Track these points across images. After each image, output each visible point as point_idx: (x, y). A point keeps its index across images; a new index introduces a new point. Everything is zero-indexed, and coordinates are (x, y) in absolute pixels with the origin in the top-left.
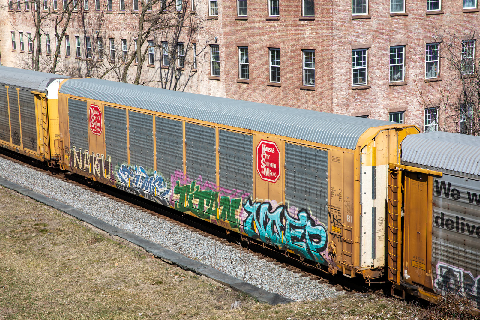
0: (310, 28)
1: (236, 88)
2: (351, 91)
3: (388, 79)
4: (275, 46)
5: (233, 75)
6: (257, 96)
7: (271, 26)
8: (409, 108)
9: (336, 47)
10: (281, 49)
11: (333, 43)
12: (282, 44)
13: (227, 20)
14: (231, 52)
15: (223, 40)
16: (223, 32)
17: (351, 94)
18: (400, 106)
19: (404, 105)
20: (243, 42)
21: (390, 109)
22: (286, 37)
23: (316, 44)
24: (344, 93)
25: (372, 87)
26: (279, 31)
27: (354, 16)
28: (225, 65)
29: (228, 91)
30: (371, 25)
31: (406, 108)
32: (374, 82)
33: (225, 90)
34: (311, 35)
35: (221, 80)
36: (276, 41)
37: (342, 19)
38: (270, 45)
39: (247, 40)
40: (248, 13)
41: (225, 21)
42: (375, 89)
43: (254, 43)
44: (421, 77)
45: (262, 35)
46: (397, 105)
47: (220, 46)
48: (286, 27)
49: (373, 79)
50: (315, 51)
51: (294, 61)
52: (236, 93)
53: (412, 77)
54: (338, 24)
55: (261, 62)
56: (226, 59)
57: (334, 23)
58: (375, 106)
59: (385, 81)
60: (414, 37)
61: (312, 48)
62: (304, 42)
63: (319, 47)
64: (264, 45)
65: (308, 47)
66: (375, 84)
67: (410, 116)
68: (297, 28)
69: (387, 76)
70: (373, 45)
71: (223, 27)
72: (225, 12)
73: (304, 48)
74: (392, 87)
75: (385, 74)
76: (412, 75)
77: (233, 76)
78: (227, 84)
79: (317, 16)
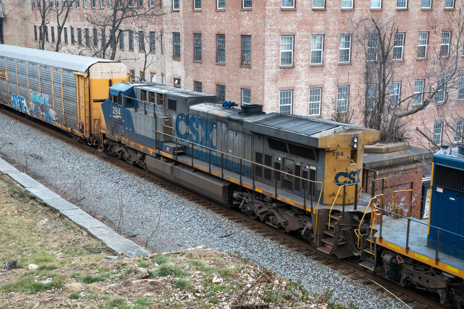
0: (248, 18)
1: (191, 67)
2: (279, 69)
3: (309, 61)
4: (221, 33)
5: (190, 56)
6: (208, 74)
7: (219, 16)
8: (325, 85)
9: (268, 33)
10: (226, 36)
11: (266, 29)
12: (227, 31)
13: (186, 12)
14: (189, 38)
15: (183, 29)
16: (183, 22)
17: (279, 72)
18: (318, 84)
19: (322, 83)
20: (197, 30)
21: (310, 86)
22: (230, 25)
23: (252, 31)
24: (274, 71)
25: (296, 67)
26: (225, 20)
27: (283, 9)
28: (185, 49)
29: (186, 70)
30: (296, 17)
31: (323, 85)
32: (298, 63)
33: (184, 69)
34: (249, 23)
35: (182, 61)
36: (222, 29)
37: (273, 10)
38: (218, 32)
39: (201, 28)
40: (202, 7)
41: (184, 13)
42: (298, 68)
43: (206, 31)
44: (335, 61)
45: (212, 24)
46: (316, 83)
47: (181, 34)
48: (230, 17)
49: (297, 61)
50: (252, 36)
51: (236, 45)
52: (192, 71)
53: (328, 60)
54: (270, 14)
55: (211, 46)
56: (185, 44)
57: (266, 13)
58: (298, 83)
59: (307, 63)
60: (331, 28)
61: (249, 34)
62: (243, 29)
63: (255, 33)
64: (213, 32)
65: (246, 33)
66: (299, 64)
67: (326, 92)
68: (238, 17)
69: (309, 58)
70: (298, 33)
71: (183, 18)
72: (185, 6)
73: (243, 34)
74: (312, 68)
75: (307, 57)
76: (328, 59)
77: (190, 58)
78: (185, 64)
79: (254, 7)
